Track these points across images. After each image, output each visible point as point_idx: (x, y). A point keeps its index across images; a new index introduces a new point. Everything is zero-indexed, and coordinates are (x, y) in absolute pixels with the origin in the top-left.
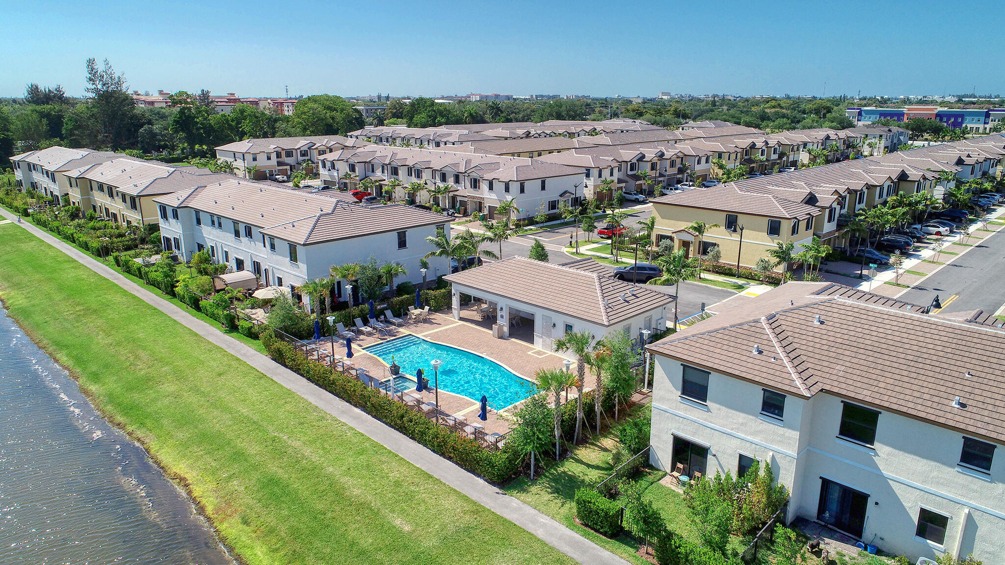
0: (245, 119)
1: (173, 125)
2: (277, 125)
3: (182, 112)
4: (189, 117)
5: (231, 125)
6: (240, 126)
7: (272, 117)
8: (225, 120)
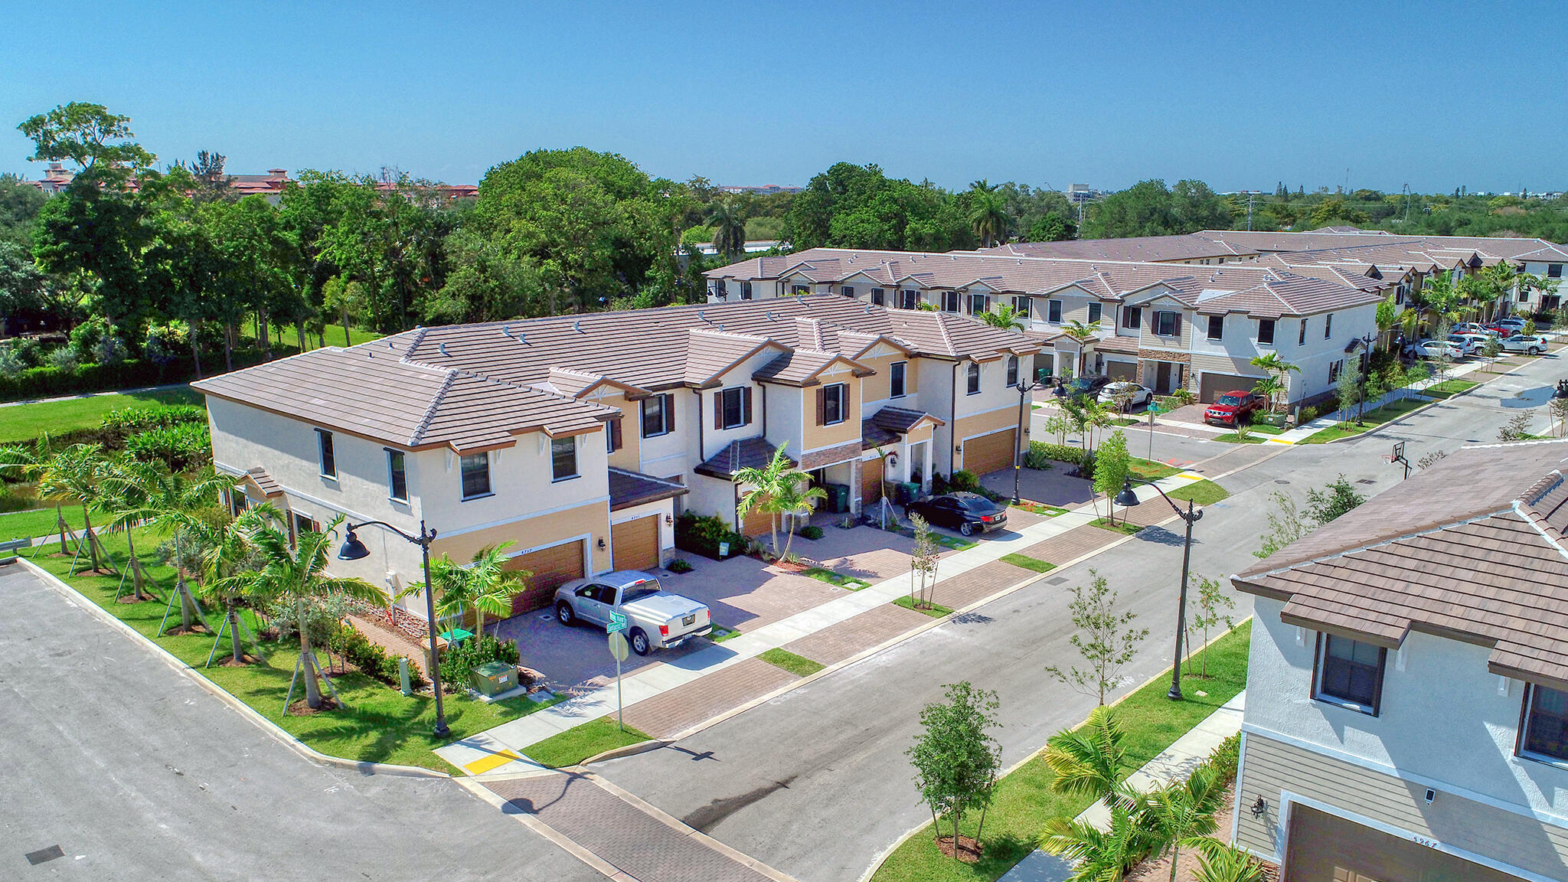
0: (333, 223)
1: (45, 242)
2: (451, 240)
3: (83, 187)
4: (111, 209)
5: (283, 244)
6: (316, 244)
7: (428, 215)
8: (262, 220)
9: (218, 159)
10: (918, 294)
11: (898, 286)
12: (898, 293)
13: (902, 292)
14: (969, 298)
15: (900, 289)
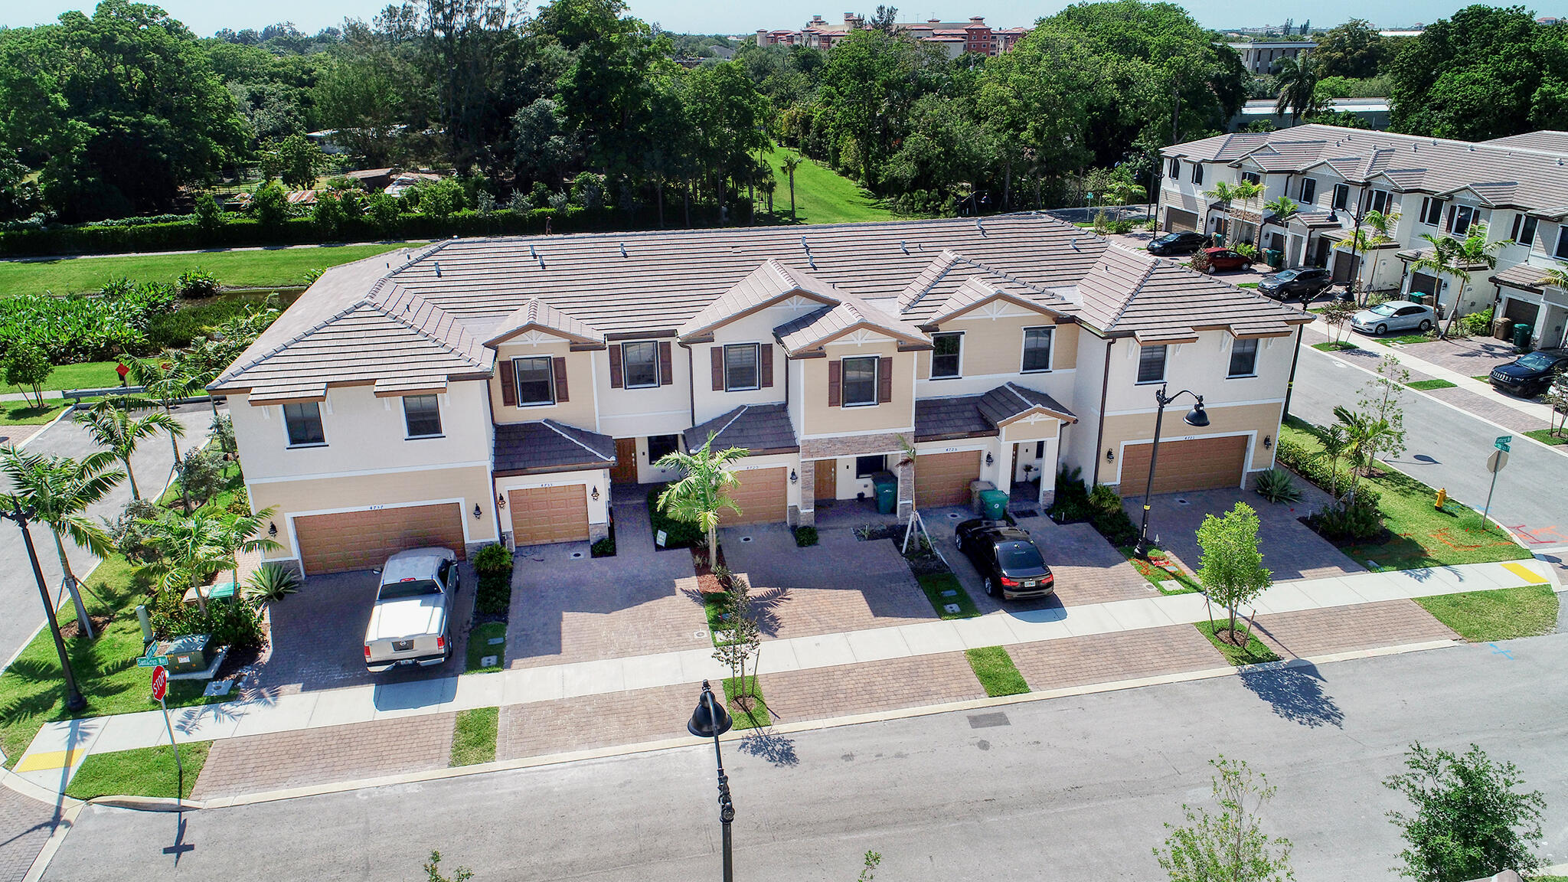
9: (892, 11)
10: (1390, 196)
11: (1367, 184)
12: (1366, 193)
13: (1371, 193)
14: (1453, 209)
15: (1370, 188)
